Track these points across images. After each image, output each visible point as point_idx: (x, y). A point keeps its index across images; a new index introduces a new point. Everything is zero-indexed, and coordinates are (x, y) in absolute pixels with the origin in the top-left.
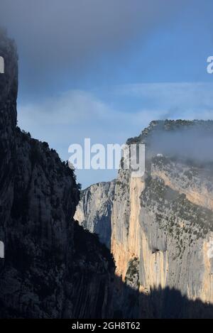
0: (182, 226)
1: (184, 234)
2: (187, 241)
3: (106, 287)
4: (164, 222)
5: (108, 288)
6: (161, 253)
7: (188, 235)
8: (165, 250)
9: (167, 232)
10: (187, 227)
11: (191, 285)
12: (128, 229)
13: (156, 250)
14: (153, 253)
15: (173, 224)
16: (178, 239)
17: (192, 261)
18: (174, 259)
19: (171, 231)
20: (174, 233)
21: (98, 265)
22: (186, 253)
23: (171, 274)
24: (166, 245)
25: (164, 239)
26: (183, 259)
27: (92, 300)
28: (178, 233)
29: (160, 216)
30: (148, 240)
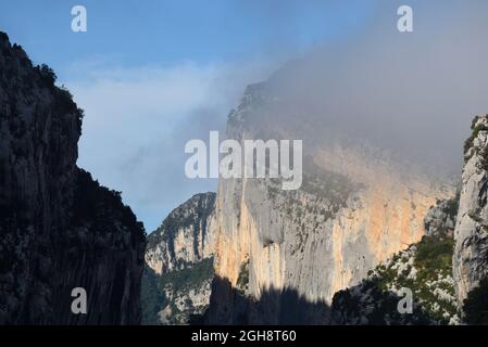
0: (304, 203)
1: (308, 215)
2: (311, 226)
3: (128, 272)
4: (280, 199)
5: (131, 274)
6: (277, 246)
7: (313, 215)
8: (281, 242)
9: (284, 214)
10: (311, 204)
11: (315, 290)
12: (239, 216)
13: (268, 243)
14: (265, 246)
15: (292, 202)
16: (300, 222)
17: (316, 254)
18: (293, 253)
19: (289, 212)
20: (294, 215)
21: (112, 237)
22: (309, 244)
23: (289, 275)
24: (283, 233)
25: (279, 225)
26: (304, 253)
27: (102, 291)
28: (299, 215)
29: (275, 190)
30: (258, 227)
